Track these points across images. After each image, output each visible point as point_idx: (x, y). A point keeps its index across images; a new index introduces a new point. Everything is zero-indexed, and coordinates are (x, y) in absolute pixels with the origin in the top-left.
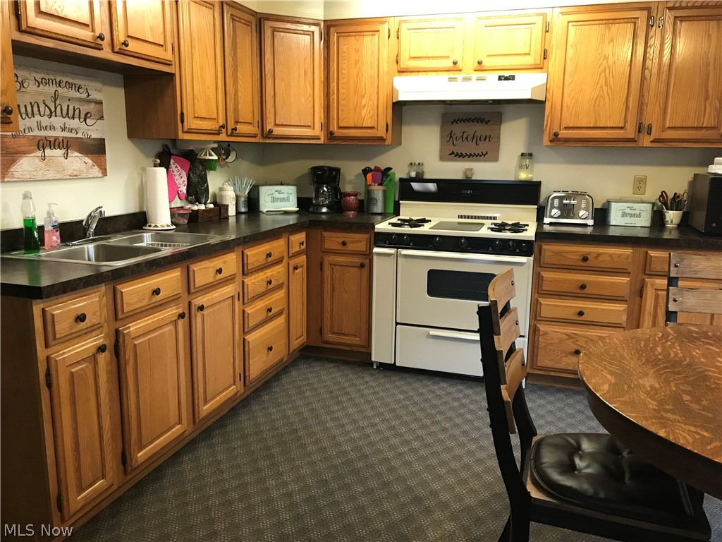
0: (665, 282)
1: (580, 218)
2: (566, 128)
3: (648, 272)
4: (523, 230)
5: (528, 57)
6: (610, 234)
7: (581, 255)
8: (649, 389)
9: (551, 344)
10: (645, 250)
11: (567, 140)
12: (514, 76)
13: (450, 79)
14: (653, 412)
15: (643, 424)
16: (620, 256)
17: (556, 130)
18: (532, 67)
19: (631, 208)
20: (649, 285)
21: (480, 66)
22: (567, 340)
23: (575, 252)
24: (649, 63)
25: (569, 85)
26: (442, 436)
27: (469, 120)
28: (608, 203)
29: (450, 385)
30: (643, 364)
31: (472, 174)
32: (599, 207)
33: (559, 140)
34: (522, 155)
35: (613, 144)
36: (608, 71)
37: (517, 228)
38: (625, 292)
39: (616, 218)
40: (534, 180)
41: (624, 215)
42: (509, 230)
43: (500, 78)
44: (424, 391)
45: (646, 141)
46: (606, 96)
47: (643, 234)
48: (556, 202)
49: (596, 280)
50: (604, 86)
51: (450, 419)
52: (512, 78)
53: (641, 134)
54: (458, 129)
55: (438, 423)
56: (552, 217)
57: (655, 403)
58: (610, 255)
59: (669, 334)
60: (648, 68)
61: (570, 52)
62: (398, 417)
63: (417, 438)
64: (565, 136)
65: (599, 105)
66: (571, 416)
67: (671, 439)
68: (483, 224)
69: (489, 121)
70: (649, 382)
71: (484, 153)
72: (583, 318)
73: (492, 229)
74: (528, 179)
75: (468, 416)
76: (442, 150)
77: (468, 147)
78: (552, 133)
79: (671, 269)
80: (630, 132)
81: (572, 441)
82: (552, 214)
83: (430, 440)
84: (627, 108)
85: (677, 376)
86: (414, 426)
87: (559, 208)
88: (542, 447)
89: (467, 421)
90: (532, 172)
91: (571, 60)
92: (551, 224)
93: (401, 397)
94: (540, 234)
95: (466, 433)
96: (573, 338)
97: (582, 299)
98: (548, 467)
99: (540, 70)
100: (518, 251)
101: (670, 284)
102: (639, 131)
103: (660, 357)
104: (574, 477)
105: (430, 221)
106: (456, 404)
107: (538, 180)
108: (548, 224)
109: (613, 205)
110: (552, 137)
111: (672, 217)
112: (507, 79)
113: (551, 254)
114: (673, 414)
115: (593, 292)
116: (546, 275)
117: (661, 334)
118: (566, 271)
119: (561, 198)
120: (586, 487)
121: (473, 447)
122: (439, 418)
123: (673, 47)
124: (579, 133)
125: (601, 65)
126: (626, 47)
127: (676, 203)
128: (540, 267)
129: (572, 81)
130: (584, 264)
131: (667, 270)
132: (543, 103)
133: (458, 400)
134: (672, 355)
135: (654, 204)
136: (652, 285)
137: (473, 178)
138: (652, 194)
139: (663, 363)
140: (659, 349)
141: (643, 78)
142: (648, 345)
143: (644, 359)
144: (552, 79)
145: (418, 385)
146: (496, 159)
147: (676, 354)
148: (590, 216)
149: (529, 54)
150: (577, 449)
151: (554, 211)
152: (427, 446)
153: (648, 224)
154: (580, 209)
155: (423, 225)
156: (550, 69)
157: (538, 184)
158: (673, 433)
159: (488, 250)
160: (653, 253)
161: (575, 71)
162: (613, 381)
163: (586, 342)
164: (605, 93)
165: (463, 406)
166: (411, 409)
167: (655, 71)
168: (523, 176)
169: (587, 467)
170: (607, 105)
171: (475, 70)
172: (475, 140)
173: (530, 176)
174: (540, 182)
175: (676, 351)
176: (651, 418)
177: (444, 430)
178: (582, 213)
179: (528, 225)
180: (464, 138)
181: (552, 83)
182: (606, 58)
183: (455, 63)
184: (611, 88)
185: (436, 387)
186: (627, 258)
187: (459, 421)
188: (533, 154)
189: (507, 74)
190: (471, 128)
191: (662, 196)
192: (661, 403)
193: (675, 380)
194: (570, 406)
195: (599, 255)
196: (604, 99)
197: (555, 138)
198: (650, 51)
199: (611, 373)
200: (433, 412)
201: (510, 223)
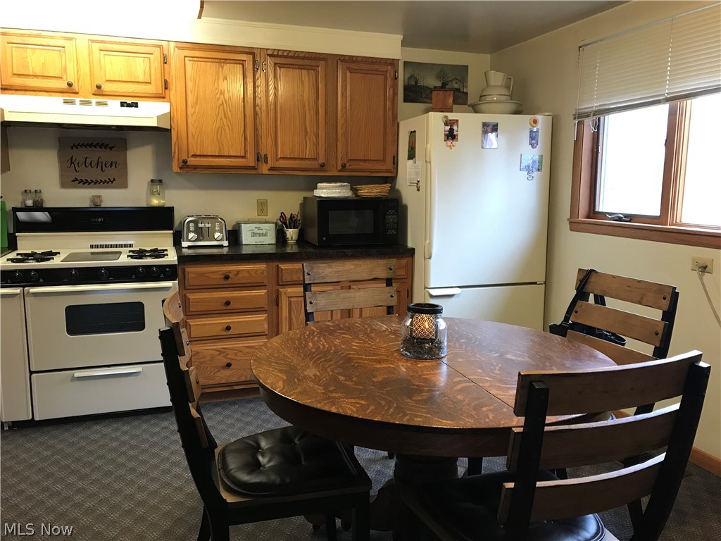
0: (301, 289)
1: (216, 240)
2: (194, 156)
3: (281, 283)
4: (164, 255)
5: (148, 86)
6: (244, 253)
7: (223, 274)
8: (313, 377)
9: (204, 362)
10: (277, 264)
11: (195, 167)
12: (137, 103)
13: (66, 102)
14: (322, 395)
15: (319, 406)
16: (256, 271)
17: (184, 157)
18: (154, 95)
19: (259, 229)
20: (283, 294)
21: (99, 91)
22: (219, 355)
23: (216, 272)
24: (258, 101)
25: (192, 115)
26: (106, 481)
27: (91, 146)
28: (238, 225)
29: (105, 426)
30: (303, 359)
31: (101, 201)
32: (230, 229)
33: (188, 167)
34: (152, 181)
35: (238, 172)
36: (225, 104)
37: (157, 253)
38: (264, 303)
39: (247, 238)
40: (166, 206)
41: (254, 234)
42: (150, 256)
43: (122, 104)
44: (75, 440)
45: (264, 169)
46: (227, 128)
47: (271, 250)
48: (192, 226)
49: (239, 295)
50: (225, 120)
51: (113, 461)
52: (135, 105)
53: (260, 163)
54: (80, 155)
55: (98, 468)
56: (190, 241)
57: (321, 388)
58: (248, 271)
59: (314, 332)
60: (258, 105)
61: (190, 84)
62: (49, 476)
63: (79, 491)
64: (193, 163)
65: (221, 135)
66: (232, 426)
67: (341, 412)
68: (120, 253)
69: (113, 147)
70: (311, 372)
71: (112, 180)
72: (230, 332)
73: (132, 257)
74: (161, 205)
75: (132, 453)
76: (62, 176)
77: (94, 174)
78: (181, 161)
79: (306, 277)
80: (250, 161)
81: (251, 443)
82: (190, 238)
83: (94, 489)
84: (246, 139)
85: (330, 363)
86: (72, 479)
87: (195, 232)
88: (226, 455)
89: (131, 458)
90: (164, 198)
91: (191, 92)
92: (189, 247)
93: (49, 453)
94: (181, 258)
95: (133, 470)
96: (224, 352)
97: (228, 315)
98: (236, 471)
99: (162, 100)
100: (162, 276)
101: (305, 290)
102: (258, 160)
103: (313, 350)
104: (262, 473)
105: (59, 253)
106: (114, 444)
107: (171, 206)
108: (186, 248)
109: (243, 226)
110: (181, 164)
111: (291, 233)
112: (129, 105)
113: (194, 276)
114: (337, 393)
115: (237, 307)
116: (192, 296)
117: (308, 332)
118: (212, 290)
119: (195, 222)
120: (274, 478)
121: (143, 481)
122: (99, 463)
123: (276, 89)
124: (206, 161)
125: (218, 99)
126: (238, 86)
127: (292, 222)
128: (185, 289)
129: (194, 112)
130: (227, 282)
131: (302, 278)
132: (169, 131)
133: (116, 439)
134: (321, 347)
135: (276, 224)
136: (285, 293)
137: (102, 206)
138: (273, 214)
139: (317, 355)
140: (311, 344)
141: (255, 114)
142: (302, 343)
143: (302, 355)
144: (175, 108)
145: (66, 435)
146: (124, 185)
147: (324, 346)
148: (225, 238)
149: (150, 83)
150: (257, 448)
151: (191, 235)
152: (91, 496)
153: (273, 241)
154: (215, 231)
155: (53, 259)
156: (172, 100)
157: (171, 210)
158: (342, 408)
159: (131, 278)
160: (283, 266)
161: (196, 103)
162: (285, 378)
163: (236, 354)
164: (226, 125)
165: (123, 443)
166: (64, 462)
167: (264, 108)
168: (155, 202)
169: (269, 461)
170: (228, 136)
171: (94, 94)
172: (100, 166)
173: (162, 201)
174: (173, 207)
175: (323, 344)
176: (322, 400)
177: (109, 473)
178: (217, 235)
179: (166, 250)
180: (87, 164)
181: (175, 113)
182: (222, 93)
183: (70, 85)
184: (230, 120)
185: (88, 432)
186: (262, 273)
187: (121, 460)
188: (163, 181)
189: (129, 101)
190: (94, 155)
191: (281, 216)
192: (326, 386)
193: (329, 366)
194: (229, 417)
195: (238, 272)
196: (225, 130)
197: (185, 165)
198: (258, 90)
199: (281, 371)
200: (91, 459)
201: (148, 249)
